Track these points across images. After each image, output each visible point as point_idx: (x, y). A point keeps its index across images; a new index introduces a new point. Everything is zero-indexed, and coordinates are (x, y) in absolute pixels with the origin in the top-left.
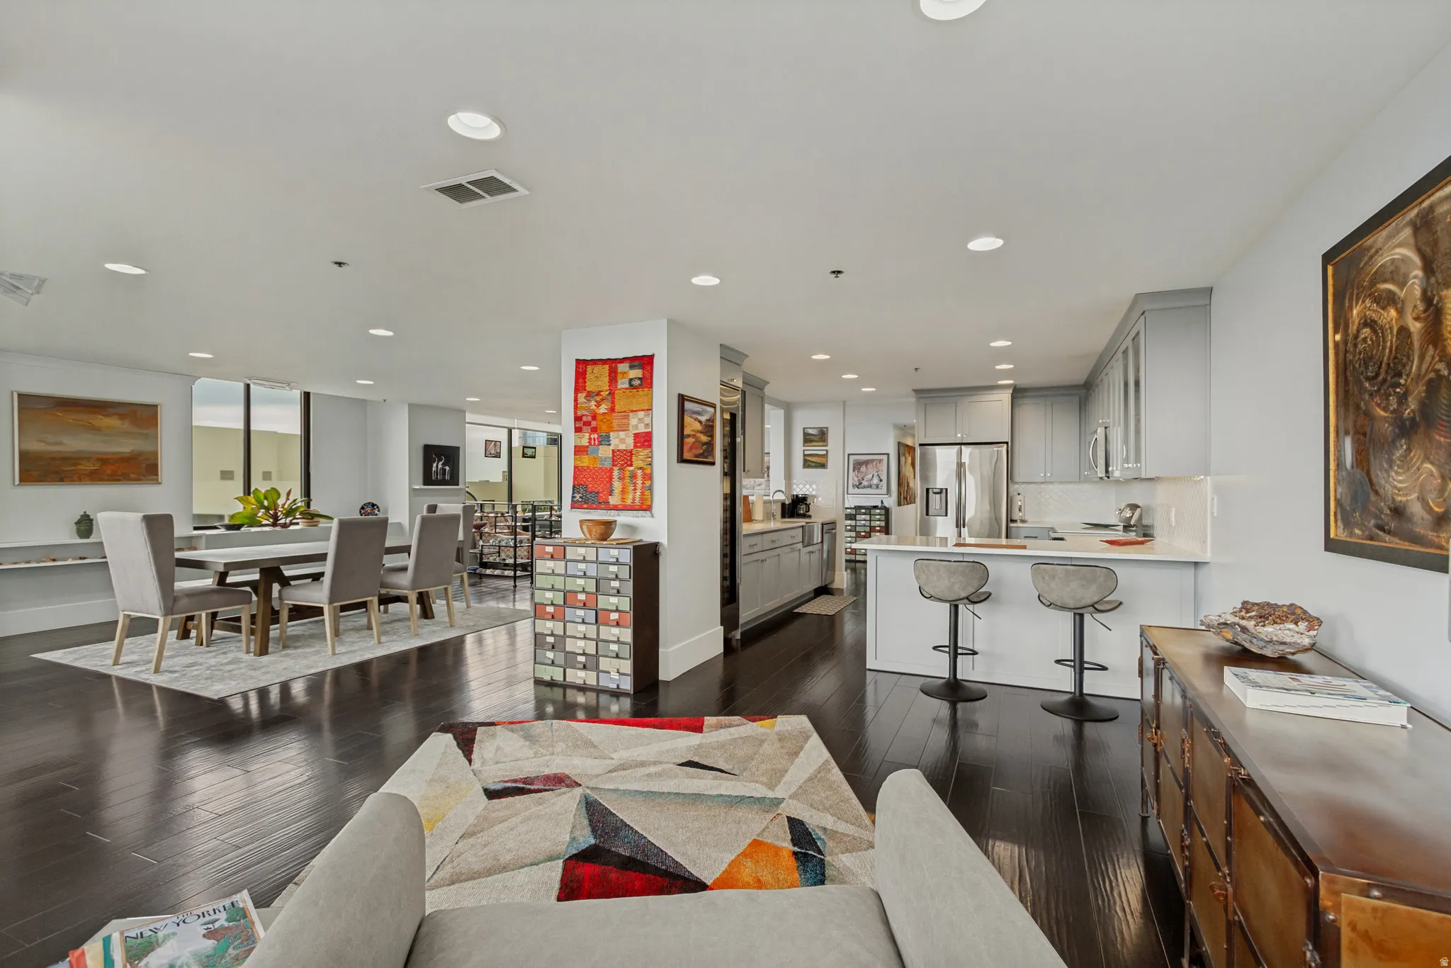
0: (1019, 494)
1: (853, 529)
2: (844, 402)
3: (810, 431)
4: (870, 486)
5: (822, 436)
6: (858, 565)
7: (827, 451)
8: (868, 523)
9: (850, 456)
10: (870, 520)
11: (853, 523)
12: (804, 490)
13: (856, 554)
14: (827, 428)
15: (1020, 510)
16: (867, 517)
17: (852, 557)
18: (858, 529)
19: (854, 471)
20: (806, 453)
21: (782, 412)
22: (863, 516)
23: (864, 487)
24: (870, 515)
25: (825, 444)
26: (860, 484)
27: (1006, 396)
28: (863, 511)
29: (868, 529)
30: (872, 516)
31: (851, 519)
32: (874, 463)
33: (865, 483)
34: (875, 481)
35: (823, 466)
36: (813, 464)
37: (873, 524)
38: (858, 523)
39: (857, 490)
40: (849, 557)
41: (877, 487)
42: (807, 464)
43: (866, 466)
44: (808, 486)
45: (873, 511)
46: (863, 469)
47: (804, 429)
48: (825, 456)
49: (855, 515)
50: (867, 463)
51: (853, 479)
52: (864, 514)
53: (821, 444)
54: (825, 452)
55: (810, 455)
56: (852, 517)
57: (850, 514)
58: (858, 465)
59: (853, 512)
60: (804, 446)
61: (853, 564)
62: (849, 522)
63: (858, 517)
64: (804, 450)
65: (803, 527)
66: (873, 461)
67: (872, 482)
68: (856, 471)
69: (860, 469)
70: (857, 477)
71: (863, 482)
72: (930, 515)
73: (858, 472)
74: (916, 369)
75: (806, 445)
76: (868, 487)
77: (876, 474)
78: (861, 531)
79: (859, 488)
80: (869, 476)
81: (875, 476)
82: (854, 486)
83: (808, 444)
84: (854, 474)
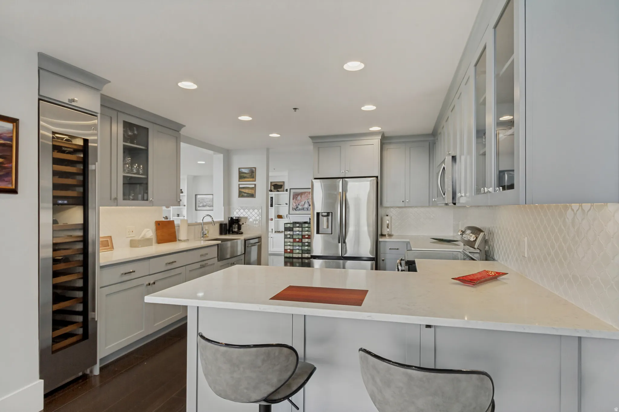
0: (387, 216)
1: (292, 237)
2: (268, 150)
3: (244, 170)
4: (303, 209)
5: (252, 174)
6: (295, 260)
7: (255, 185)
8: (300, 233)
9: (291, 190)
10: (302, 231)
11: (291, 233)
12: (239, 213)
13: (293, 253)
14: (255, 168)
15: (388, 227)
16: (300, 229)
17: (291, 255)
18: (294, 237)
19: (293, 199)
20: (241, 186)
21: (221, 156)
22: (298, 229)
23: (300, 210)
24: (302, 227)
25: (254, 179)
26: (297, 207)
27: (376, 141)
28: (298, 225)
29: (300, 237)
30: (303, 228)
31: (290, 231)
32: (306, 194)
33: (300, 207)
34: (306, 206)
35: (252, 196)
36: (246, 195)
37: (304, 233)
38: (295, 233)
39: (295, 212)
40: (288, 255)
41: (308, 210)
42: (241, 194)
43: (301, 196)
44: (242, 211)
45: (304, 225)
46: (299, 198)
47: (239, 169)
48: (254, 188)
49: (293, 228)
50: (301, 194)
51: (293, 205)
52: (298, 227)
53: (252, 179)
54: (253, 186)
55: (243, 188)
56: (291, 229)
57: (290, 227)
58: (296, 196)
59: (291, 226)
60: (239, 181)
61: (291, 260)
62: (289, 232)
63: (295, 229)
64: (239, 184)
65: (218, 245)
66: (305, 192)
67: (304, 207)
68: (295, 199)
69: (297, 198)
70: (295, 203)
71: (299, 206)
72: (320, 233)
73: (296, 200)
74: (295, 109)
75: (240, 180)
76: (302, 210)
77: (307, 201)
78: (296, 238)
79: (296, 210)
80: (303, 203)
81: (306, 203)
82: (293, 209)
83: (242, 180)
84: (293, 201)
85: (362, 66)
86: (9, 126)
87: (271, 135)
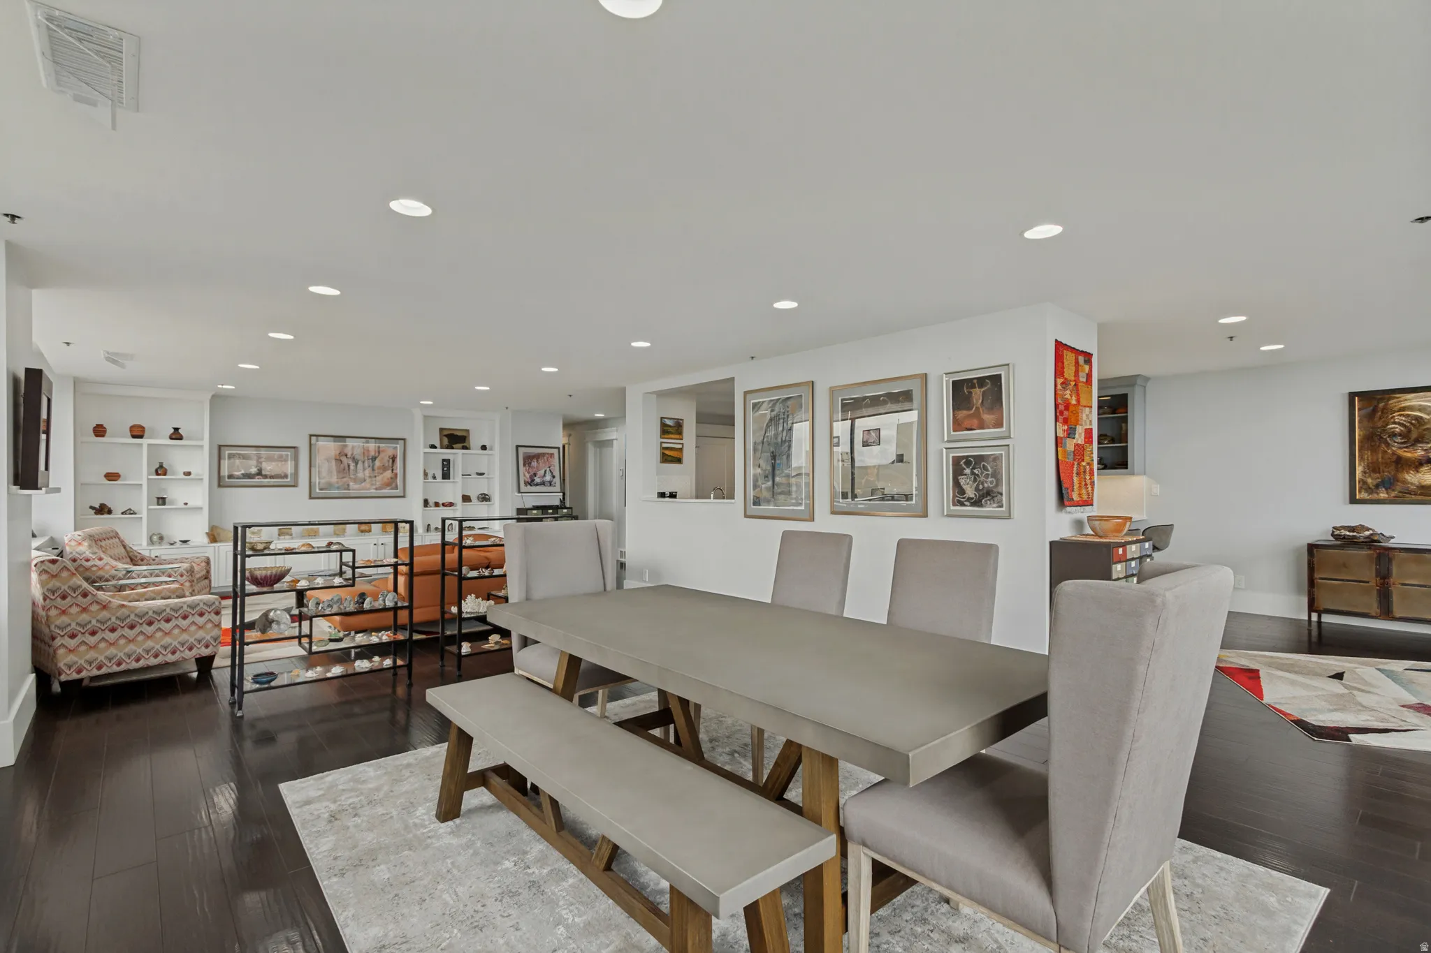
3: (668, 422)
4: (543, 484)
9: (519, 448)
19: (524, 465)
20: (664, 445)
23: (537, 484)
26: (533, 480)
32: (545, 458)
33: (537, 480)
34: (548, 477)
39: (530, 488)
41: (550, 485)
43: (537, 461)
46: (534, 464)
47: (661, 418)
50: (537, 457)
51: (525, 475)
58: (529, 459)
66: (544, 454)
67: (544, 479)
68: (526, 466)
69: (530, 463)
70: (529, 473)
71: (535, 478)
73: (530, 466)
75: (663, 436)
76: (541, 485)
77: (548, 469)
79: (531, 485)
80: (542, 472)
81: (547, 472)
82: (526, 483)
83: (666, 436)
84: (524, 468)
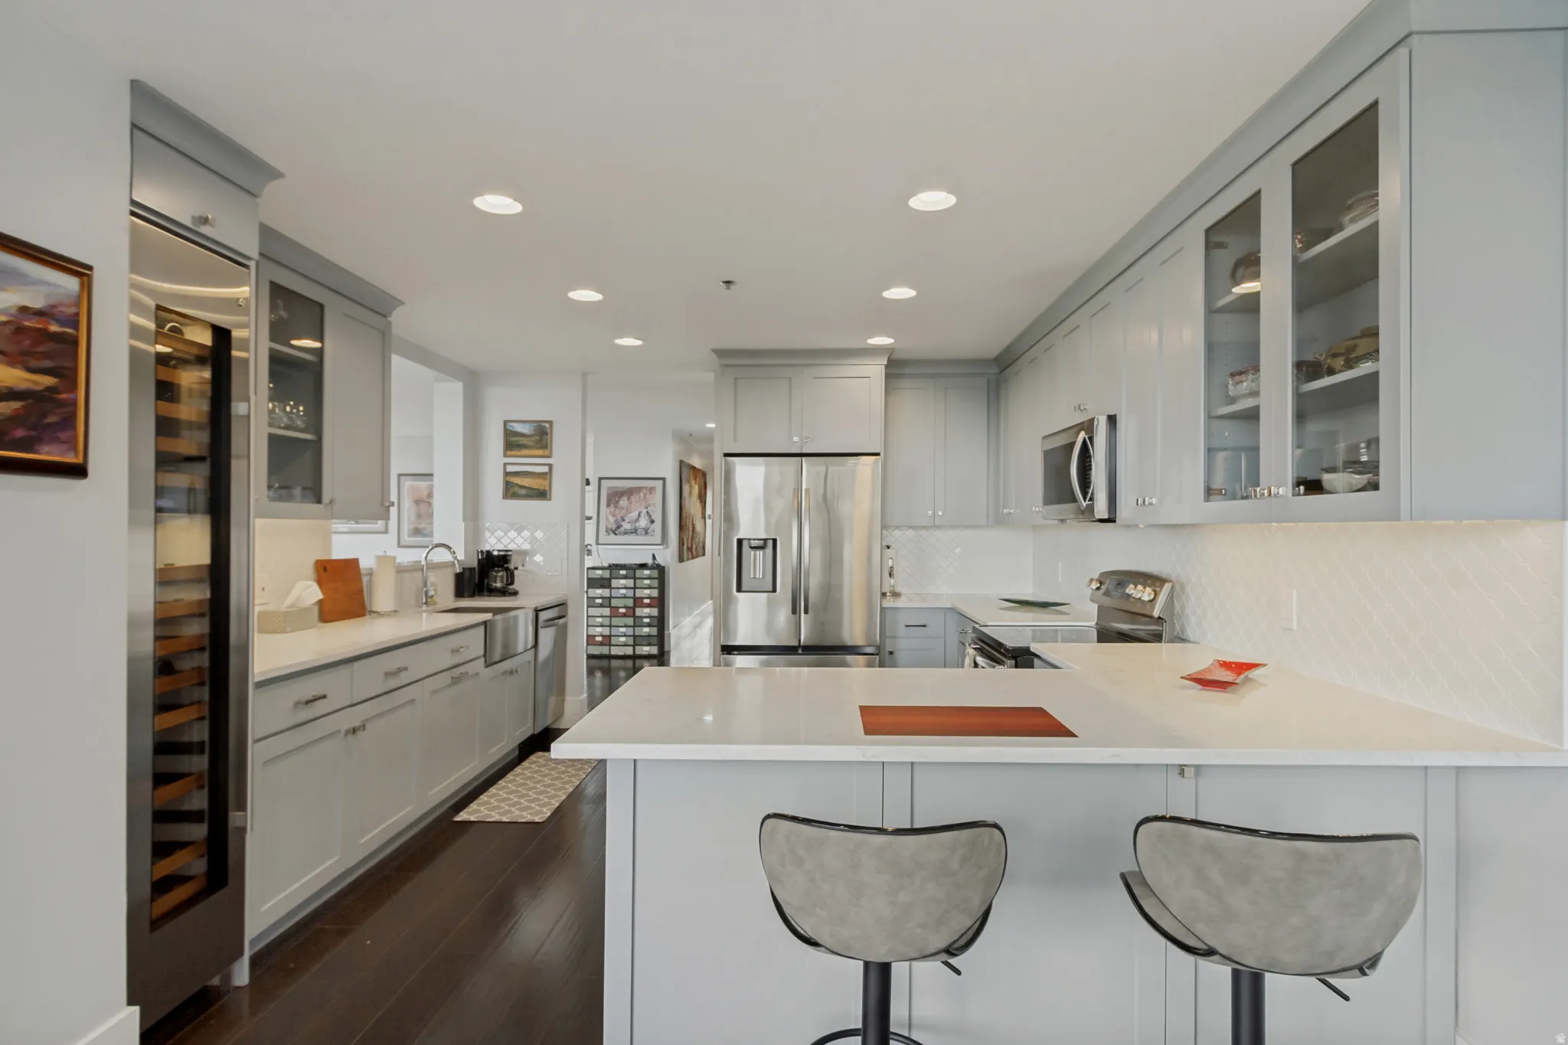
0: (888, 547)
1: (607, 602)
2: (584, 375)
3: (518, 428)
4: (635, 531)
5: (541, 437)
6: (615, 663)
7: (550, 466)
8: (630, 593)
9: (603, 481)
10: (635, 588)
11: (606, 592)
12: (505, 541)
13: (610, 645)
14: (551, 423)
15: (891, 575)
16: (630, 583)
17: (605, 650)
18: (614, 602)
19: (608, 505)
20: (510, 469)
21: (458, 387)
22: (623, 582)
23: (626, 533)
24: (635, 578)
25: (547, 452)
26: (619, 527)
27: (876, 369)
28: (623, 572)
29: (630, 603)
30: (637, 581)
31: (602, 587)
32: (642, 494)
33: (626, 526)
34: (643, 522)
35: (542, 494)
36: (523, 492)
37: (639, 593)
38: (614, 593)
39: (612, 538)
40: (596, 650)
41: (646, 533)
42: (511, 491)
43: (629, 499)
44: (513, 534)
45: (639, 573)
46: (624, 502)
47: (505, 422)
48: (547, 476)
49: (609, 580)
50: (629, 492)
51: (607, 519)
52: (625, 577)
53: (540, 452)
54: (545, 469)
55: (517, 474)
56: (606, 583)
57: (603, 578)
58: (614, 497)
59: (606, 574)
60: (505, 455)
61: (605, 663)
62: (599, 591)
63: (615, 583)
64: (504, 464)
65: (485, 623)
66: (639, 489)
67: (637, 525)
68: (612, 505)
69: (617, 502)
70: (614, 516)
71: (623, 523)
72: (743, 589)
73: (616, 507)
74: (728, 283)
75: (509, 453)
76: (631, 533)
77: (644, 511)
78: (619, 606)
79: (616, 534)
80: (635, 514)
81: (642, 515)
82: (609, 531)
83: (514, 453)
84: (608, 510)
85: (951, 200)
86: (71, 284)
87: (618, 341)
